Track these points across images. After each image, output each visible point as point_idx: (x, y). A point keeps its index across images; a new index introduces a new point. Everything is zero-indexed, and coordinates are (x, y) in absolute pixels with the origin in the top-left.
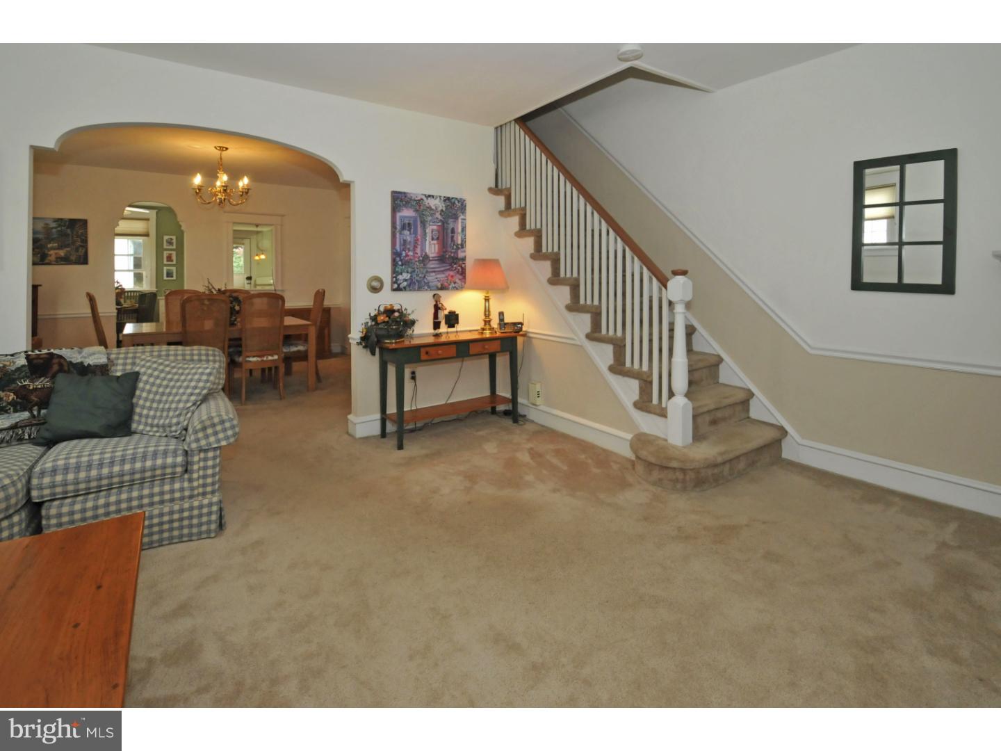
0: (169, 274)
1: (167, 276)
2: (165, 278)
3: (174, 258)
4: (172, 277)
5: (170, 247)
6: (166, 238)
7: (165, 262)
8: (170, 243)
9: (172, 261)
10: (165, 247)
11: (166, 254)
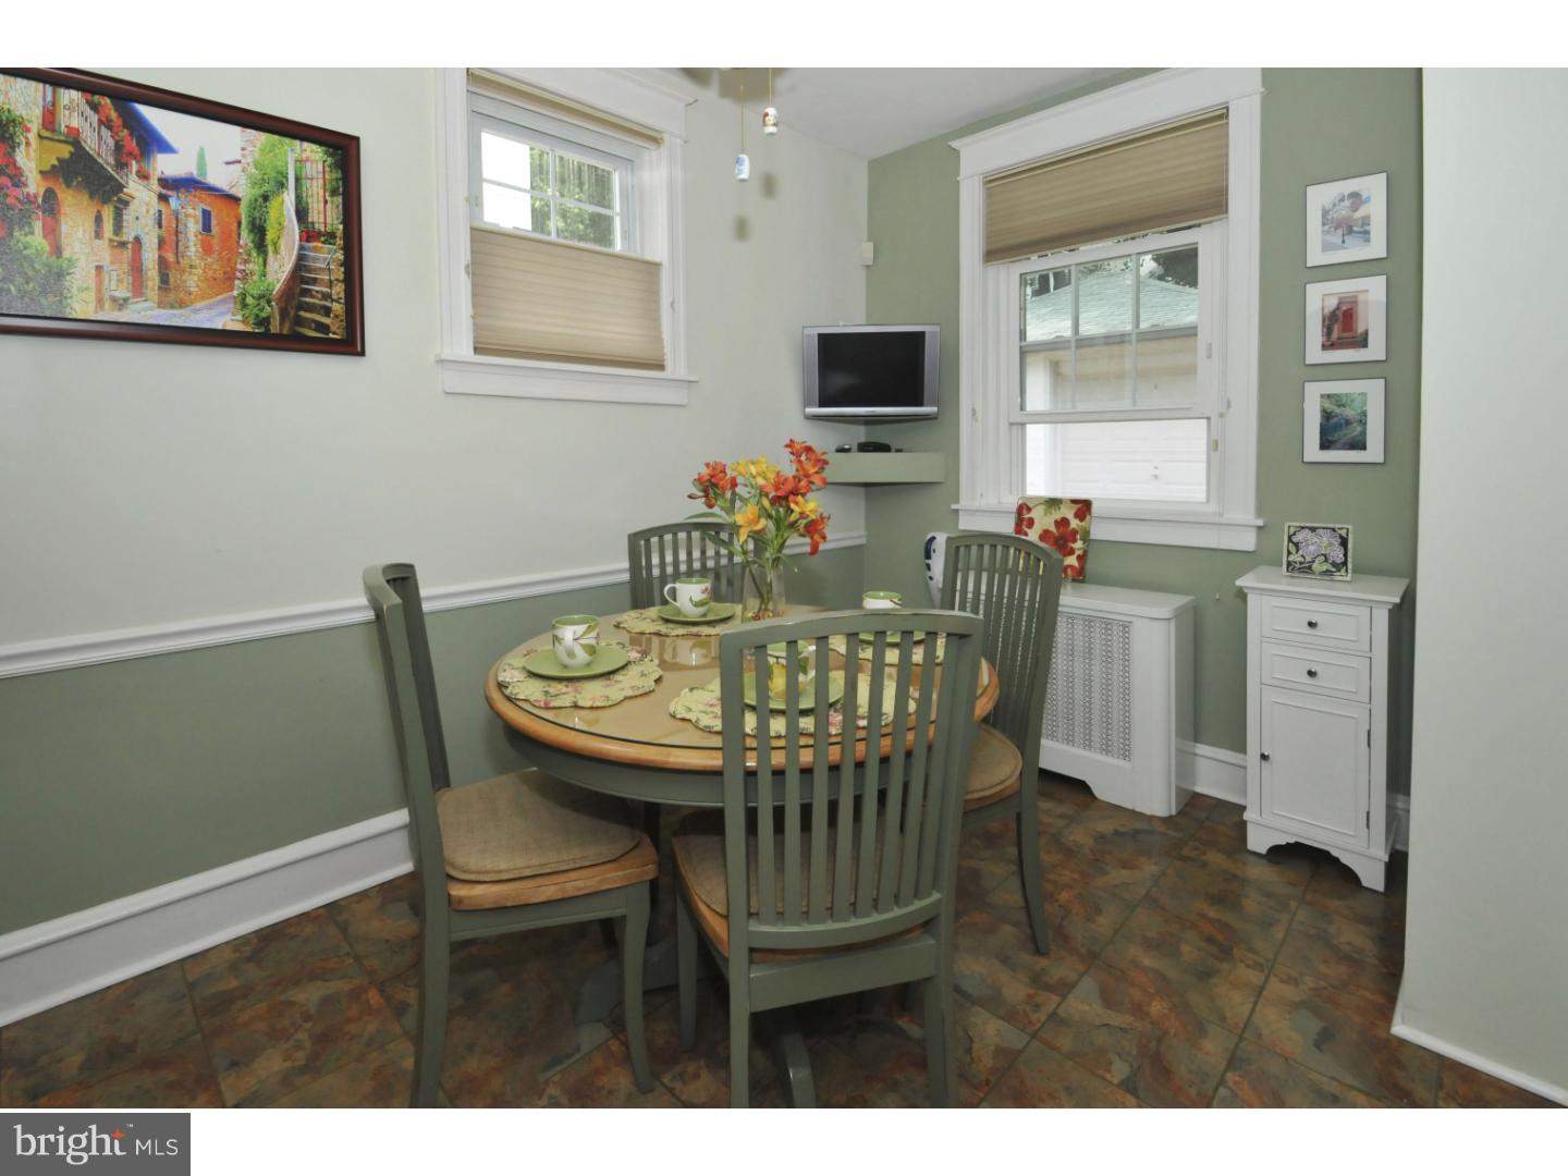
0: (1338, 430)
1: (1325, 445)
2: (1313, 451)
3: (1373, 321)
4: (1359, 444)
5: (1355, 252)
6: (1320, 197)
7: (1315, 353)
8: (1350, 227)
9: (1363, 342)
10: (1316, 257)
11: (1320, 298)
